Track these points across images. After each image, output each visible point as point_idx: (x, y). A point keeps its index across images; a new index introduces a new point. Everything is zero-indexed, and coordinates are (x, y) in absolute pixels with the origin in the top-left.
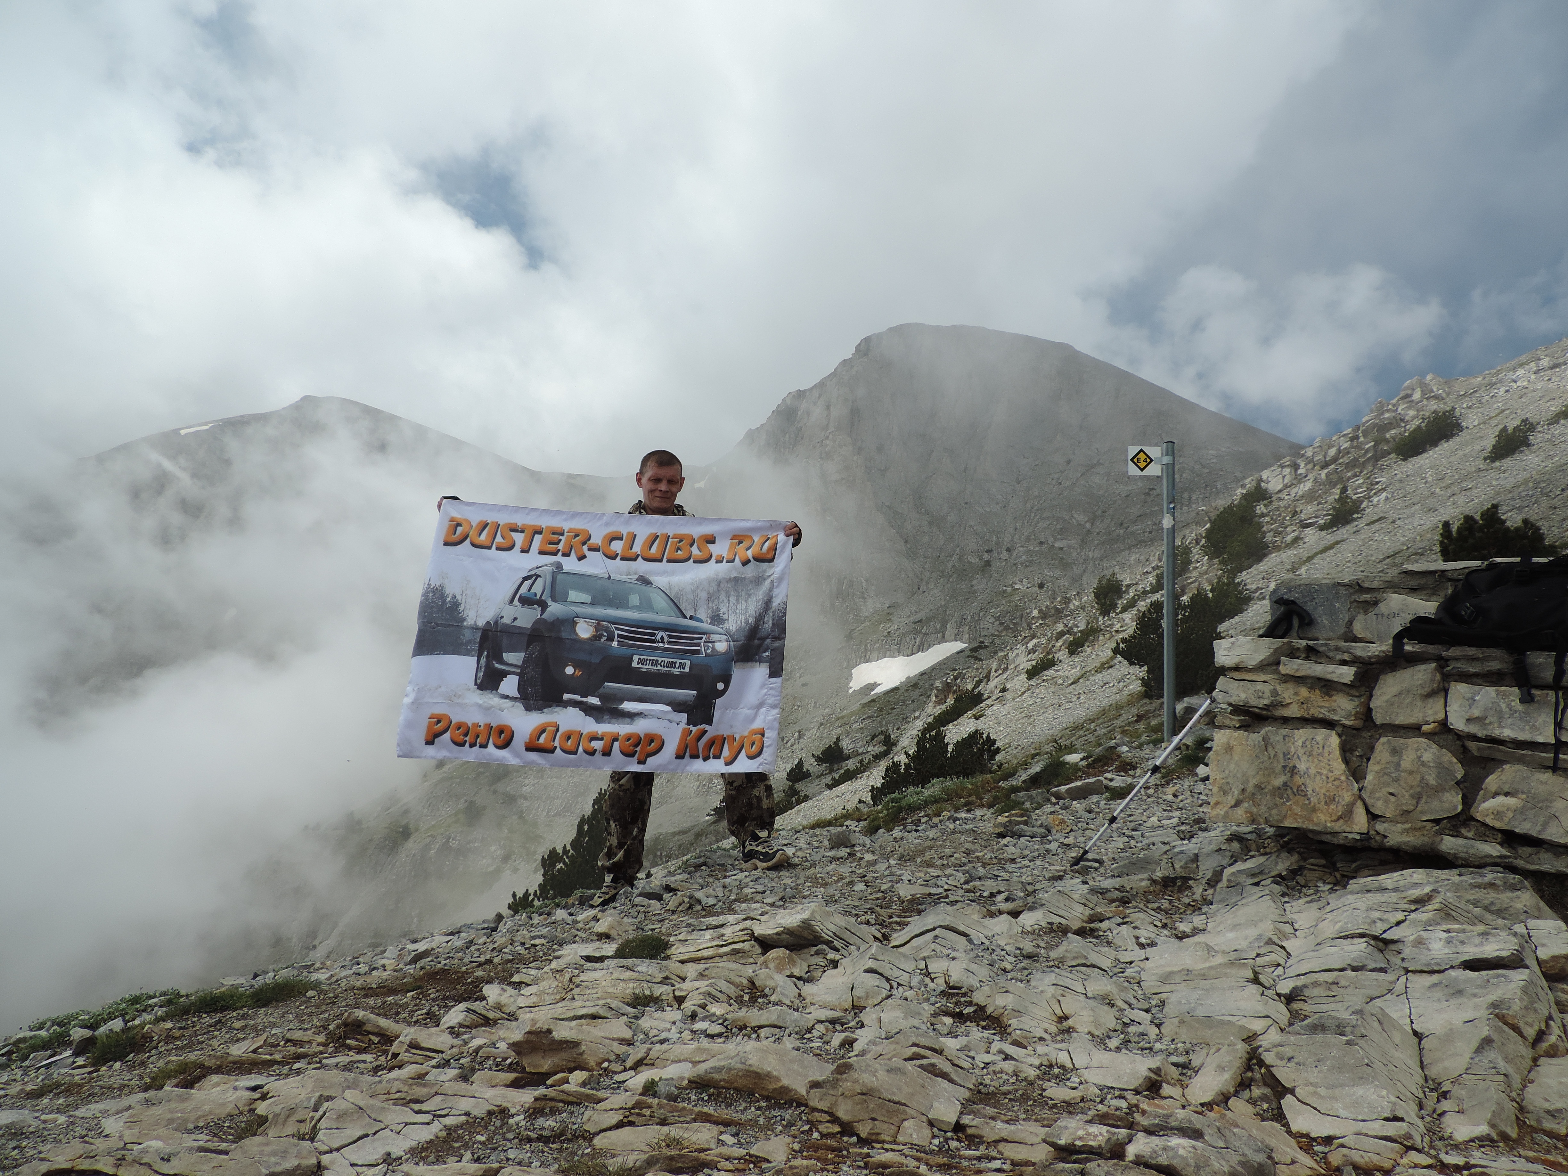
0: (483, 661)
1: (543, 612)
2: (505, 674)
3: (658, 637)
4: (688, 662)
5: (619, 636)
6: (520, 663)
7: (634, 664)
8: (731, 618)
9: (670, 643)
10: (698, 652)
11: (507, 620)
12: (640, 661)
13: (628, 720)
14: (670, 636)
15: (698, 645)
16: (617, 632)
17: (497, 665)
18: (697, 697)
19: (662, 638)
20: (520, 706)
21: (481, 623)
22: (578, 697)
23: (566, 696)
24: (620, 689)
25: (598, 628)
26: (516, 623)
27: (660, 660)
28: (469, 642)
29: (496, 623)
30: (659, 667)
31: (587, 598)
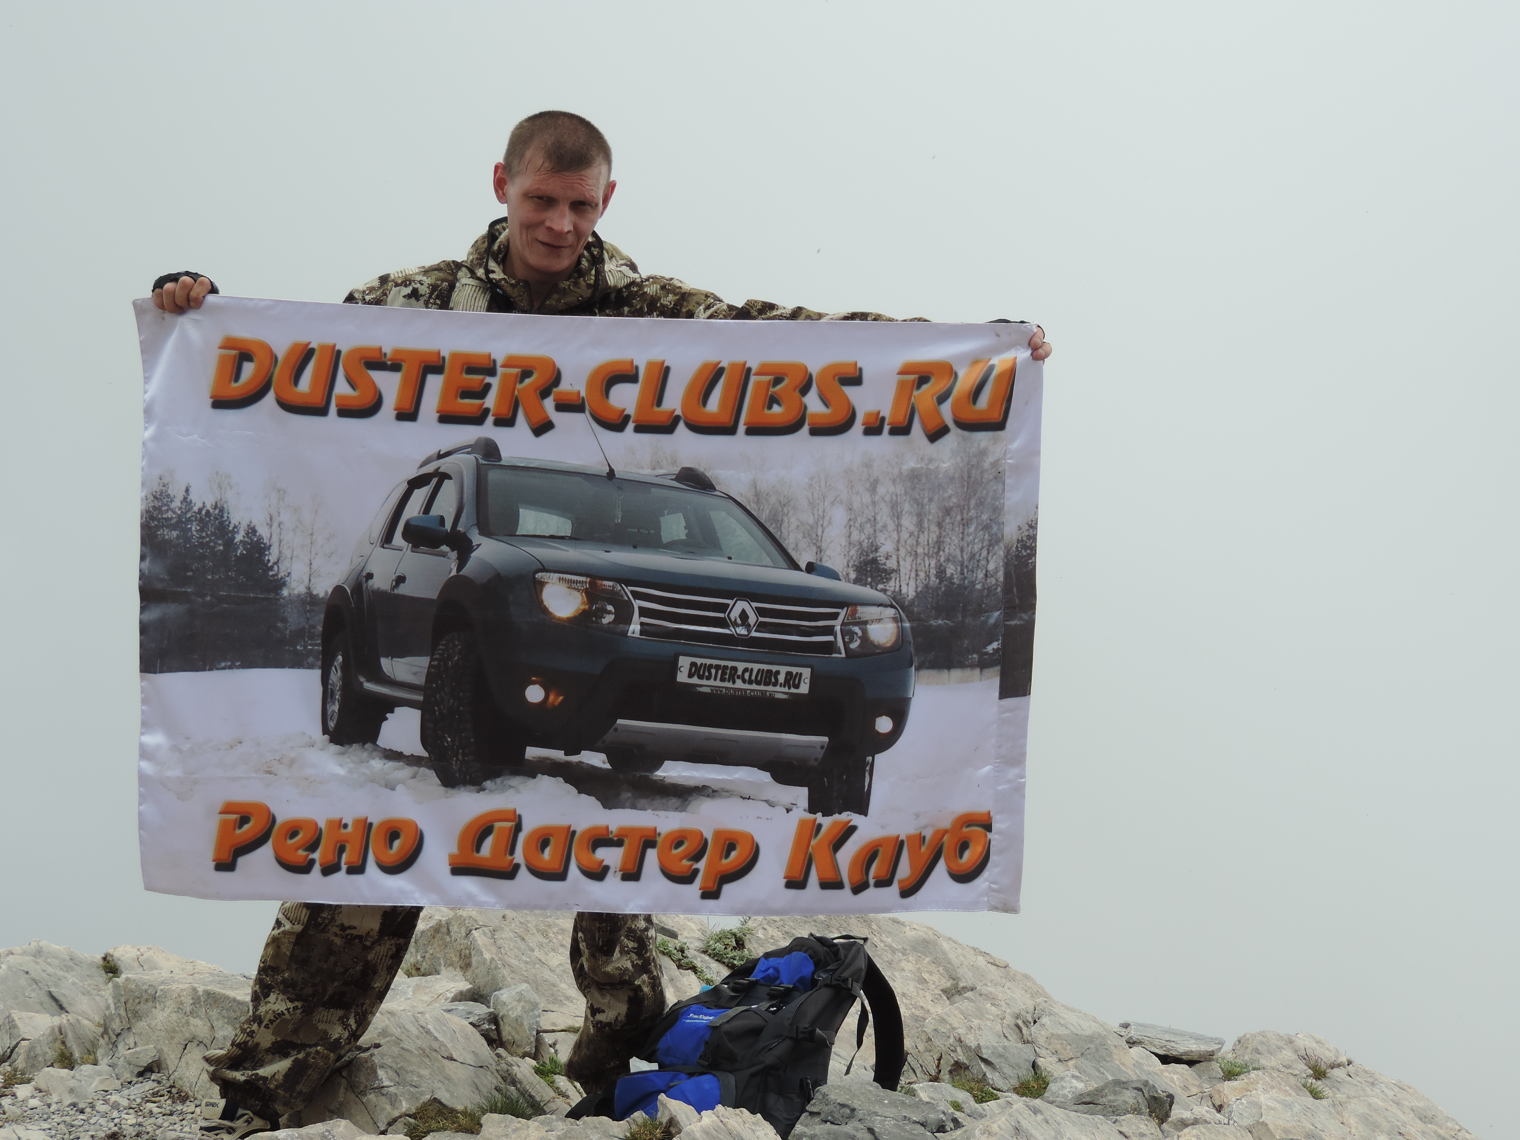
0: (335, 677)
1: (462, 561)
2: (388, 705)
3: (735, 614)
4: (806, 673)
5: (644, 612)
6: (420, 680)
7: (682, 677)
8: (906, 567)
9: (761, 627)
10: (829, 647)
11: (381, 582)
12: (695, 670)
13: (674, 801)
14: (761, 612)
15: (829, 630)
16: (637, 604)
17: (369, 686)
18: (831, 750)
19: (744, 615)
20: (431, 776)
21: (323, 588)
22: (558, 755)
23: (532, 752)
24: (651, 733)
25: (593, 594)
26: (403, 590)
27: (741, 666)
28: (300, 634)
29: (358, 588)
30: (739, 684)
31: (560, 525)
